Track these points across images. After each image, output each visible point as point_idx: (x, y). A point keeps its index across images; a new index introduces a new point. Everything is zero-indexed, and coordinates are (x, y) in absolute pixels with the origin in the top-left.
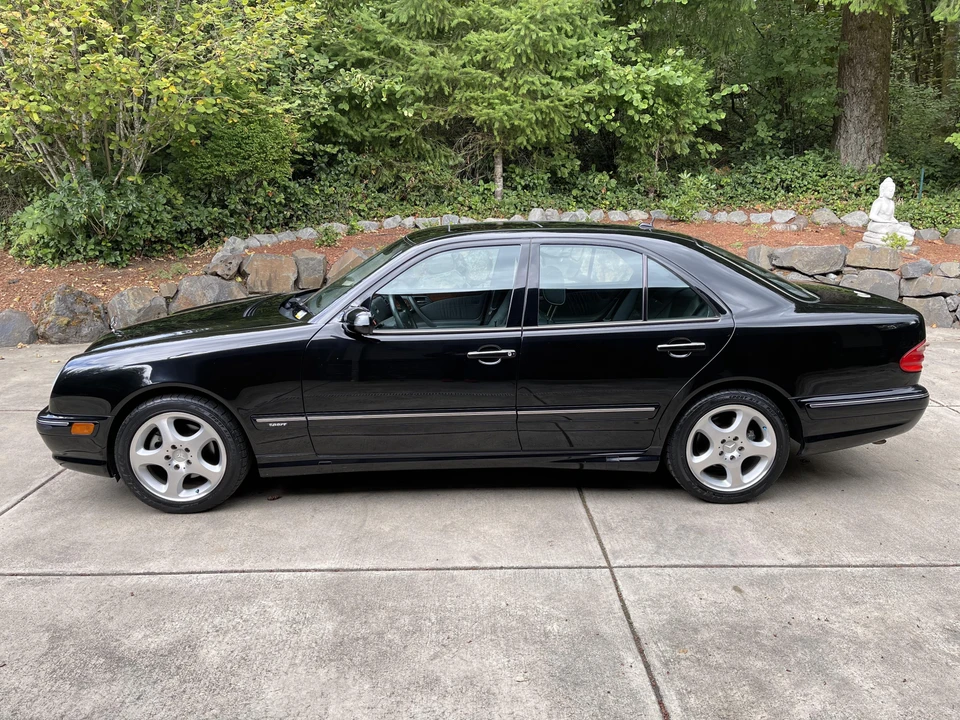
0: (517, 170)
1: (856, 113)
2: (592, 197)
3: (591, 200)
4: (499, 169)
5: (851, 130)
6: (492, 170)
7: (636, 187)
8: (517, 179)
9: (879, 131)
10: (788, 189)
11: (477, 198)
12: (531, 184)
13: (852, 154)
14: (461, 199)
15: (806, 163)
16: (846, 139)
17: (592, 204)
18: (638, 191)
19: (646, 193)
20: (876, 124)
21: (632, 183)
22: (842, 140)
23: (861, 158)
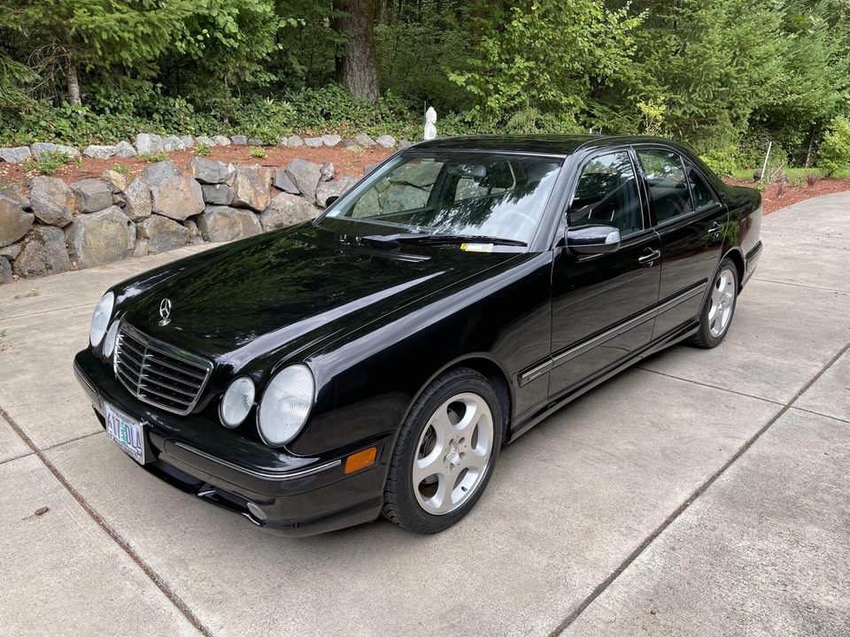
0: (103, 91)
1: (357, 54)
2: (175, 123)
3: (176, 126)
4: (75, 89)
5: (355, 69)
6: (66, 89)
7: (213, 113)
8: (102, 100)
9: (374, 70)
10: (327, 116)
11: (64, 122)
12: (120, 107)
13: (358, 88)
14: (43, 123)
15: (334, 94)
16: (352, 76)
17: (177, 129)
18: (215, 117)
19: (222, 119)
20: (372, 64)
21: (207, 109)
22: (348, 76)
23: (366, 92)
